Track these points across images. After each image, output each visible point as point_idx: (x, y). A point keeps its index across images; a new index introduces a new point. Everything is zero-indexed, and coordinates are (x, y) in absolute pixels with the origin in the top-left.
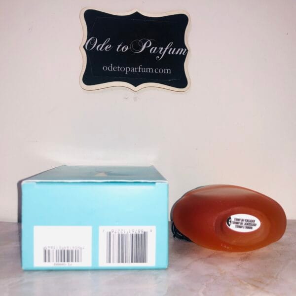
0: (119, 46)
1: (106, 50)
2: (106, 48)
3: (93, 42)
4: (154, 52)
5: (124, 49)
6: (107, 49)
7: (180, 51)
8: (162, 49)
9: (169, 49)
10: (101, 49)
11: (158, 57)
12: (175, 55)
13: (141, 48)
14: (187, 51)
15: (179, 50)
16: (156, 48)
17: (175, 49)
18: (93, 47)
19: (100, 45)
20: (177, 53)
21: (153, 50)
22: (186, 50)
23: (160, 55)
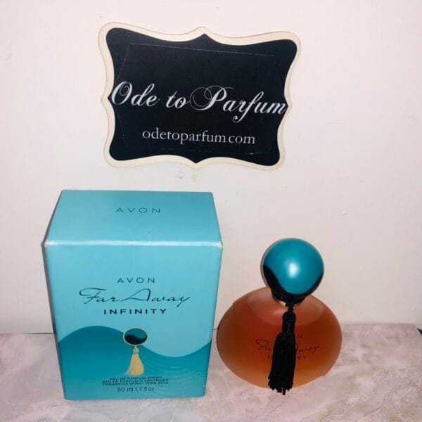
0: (171, 98)
1: (148, 104)
2: (148, 101)
3: (124, 90)
4: (230, 109)
5: (179, 104)
6: (150, 103)
7: (275, 107)
8: (244, 103)
9: (257, 103)
10: (138, 103)
11: (236, 118)
12: (265, 114)
13: (208, 102)
14: (287, 106)
15: (273, 105)
16: (234, 102)
17: (266, 104)
18: (126, 99)
19: (137, 96)
20: (268, 111)
21: (229, 106)
22: (284, 105)
23: (240, 115)
